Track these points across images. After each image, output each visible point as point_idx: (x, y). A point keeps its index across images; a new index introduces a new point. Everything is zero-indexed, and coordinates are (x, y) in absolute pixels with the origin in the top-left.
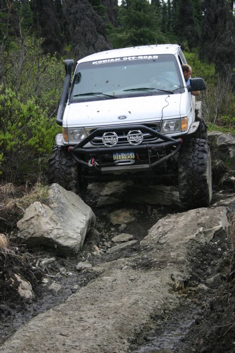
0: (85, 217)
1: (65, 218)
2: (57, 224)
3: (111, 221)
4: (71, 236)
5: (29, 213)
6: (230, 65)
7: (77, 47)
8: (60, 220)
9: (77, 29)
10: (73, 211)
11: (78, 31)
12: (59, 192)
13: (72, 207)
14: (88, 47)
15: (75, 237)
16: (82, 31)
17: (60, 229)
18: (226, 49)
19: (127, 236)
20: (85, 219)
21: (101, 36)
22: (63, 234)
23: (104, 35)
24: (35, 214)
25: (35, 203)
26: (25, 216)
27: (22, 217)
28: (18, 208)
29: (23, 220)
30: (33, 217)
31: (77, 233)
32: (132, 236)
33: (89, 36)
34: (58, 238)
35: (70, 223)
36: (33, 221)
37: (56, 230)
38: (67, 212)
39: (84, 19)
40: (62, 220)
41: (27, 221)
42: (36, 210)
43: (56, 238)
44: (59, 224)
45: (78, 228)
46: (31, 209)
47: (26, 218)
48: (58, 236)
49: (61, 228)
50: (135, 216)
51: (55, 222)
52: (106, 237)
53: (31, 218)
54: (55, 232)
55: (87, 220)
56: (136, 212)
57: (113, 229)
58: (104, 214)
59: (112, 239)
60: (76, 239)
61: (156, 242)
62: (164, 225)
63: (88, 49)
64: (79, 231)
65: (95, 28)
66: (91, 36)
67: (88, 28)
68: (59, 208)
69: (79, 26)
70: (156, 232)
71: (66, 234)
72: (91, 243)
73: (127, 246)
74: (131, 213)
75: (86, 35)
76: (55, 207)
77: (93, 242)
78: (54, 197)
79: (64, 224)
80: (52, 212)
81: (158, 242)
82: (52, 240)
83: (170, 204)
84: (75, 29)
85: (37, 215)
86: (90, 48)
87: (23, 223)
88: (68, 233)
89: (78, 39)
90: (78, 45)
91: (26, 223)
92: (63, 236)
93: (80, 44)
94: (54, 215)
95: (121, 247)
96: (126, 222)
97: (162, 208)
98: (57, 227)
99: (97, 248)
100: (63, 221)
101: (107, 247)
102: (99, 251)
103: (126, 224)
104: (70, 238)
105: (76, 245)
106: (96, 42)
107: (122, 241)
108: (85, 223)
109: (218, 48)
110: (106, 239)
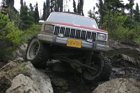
5: (16, 83)
24: (21, 84)
25: (19, 75)
26: (12, 85)
27: (9, 86)
28: (6, 79)
29: (10, 89)
30: (20, 86)
36: (20, 89)
41: (15, 89)
42: (21, 80)
46: (16, 80)
47: (14, 86)
53: (18, 87)
85: (23, 85)
87: (11, 91)
91: (14, 91)
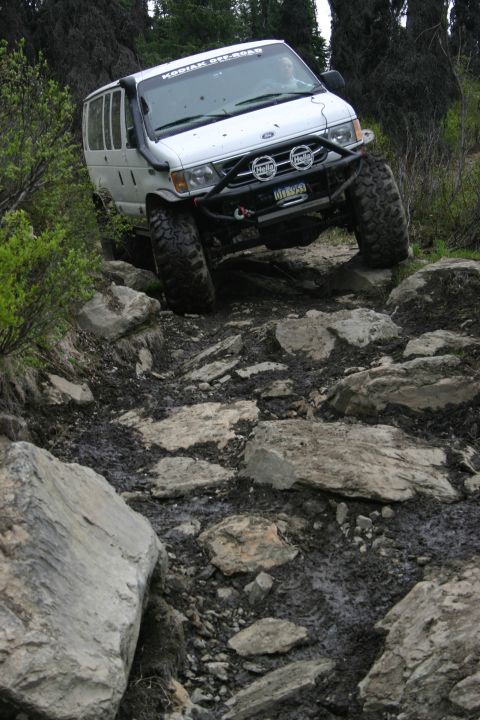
0: (133, 569)
1: (60, 587)
2: (26, 622)
3: (214, 561)
4: (85, 675)
6: (415, 115)
7: (72, 74)
8: (39, 602)
9: (72, 32)
10: (88, 550)
11: (73, 36)
12: (34, 479)
13: (82, 532)
14: (96, 72)
15: (102, 675)
16: (83, 37)
17: (40, 645)
18: (407, 78)
19: (285, 632)
20: (134, 582)
21: (127, 51)
22: (53, 670)
23: (132, 48)
31: (110, 654)
32: (302, 633)
33: (100, 48)
34: (32, 686)
35: (78, 610)
37: (23, 652)
38: (67, 559)
39: (87, 10)
40: (48, 600)
43: (24, 688)
44: (37, 620)
45: (111, 627)
48: (32, 678)
49: (44, 638)
50: (296, 541)
51: (18, 610)
52: (205, 631)
54: (21, 660)
55: (143, 581)
56: (299, 523)
57: (224, 593)
58: (188, 529)
59: (233, 643)
60: (105, 686)
61: (433, 697)
62: (449, 615)
63: (98, 77)
64: (115, 641)
65: (112, 32)
66: (104, 49)
67: (96, 32)
68: (34, 546)
69: (77, 26)
70: (425, 646)
71: (66, 668)
72: (159, 673)
73: (301, 690)
74: (283, 530)
75: (92, 46)
76: (18, 546)
77: (164, 665)
78: (14, 504)
79: (55, 620)
80: (6, 567)
81: (446, 700)
82: (11, 700)
83: (408, 494)
84: (67, 32)
86: (101, 76)
88: (75, 663)
89: (74, 56)
90: (75, 68)
92: (53, 678)
93: (80, 66)
94: (17, 583)
95: (279, 695)
96: (268, 564)
97: (387, 511)
98: (30, 636)
99: (180, 690)
100: (53, 606)
101: (217, 679)
102: (190, 705)
103: (268, 571)
104: (81, 681)
105: (106, 711)
106: (114, 63)
107: (270, 651)
108: (136, 599)
109: (391, 75)
110: (206, 638)
